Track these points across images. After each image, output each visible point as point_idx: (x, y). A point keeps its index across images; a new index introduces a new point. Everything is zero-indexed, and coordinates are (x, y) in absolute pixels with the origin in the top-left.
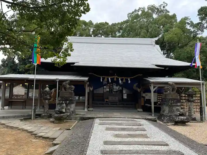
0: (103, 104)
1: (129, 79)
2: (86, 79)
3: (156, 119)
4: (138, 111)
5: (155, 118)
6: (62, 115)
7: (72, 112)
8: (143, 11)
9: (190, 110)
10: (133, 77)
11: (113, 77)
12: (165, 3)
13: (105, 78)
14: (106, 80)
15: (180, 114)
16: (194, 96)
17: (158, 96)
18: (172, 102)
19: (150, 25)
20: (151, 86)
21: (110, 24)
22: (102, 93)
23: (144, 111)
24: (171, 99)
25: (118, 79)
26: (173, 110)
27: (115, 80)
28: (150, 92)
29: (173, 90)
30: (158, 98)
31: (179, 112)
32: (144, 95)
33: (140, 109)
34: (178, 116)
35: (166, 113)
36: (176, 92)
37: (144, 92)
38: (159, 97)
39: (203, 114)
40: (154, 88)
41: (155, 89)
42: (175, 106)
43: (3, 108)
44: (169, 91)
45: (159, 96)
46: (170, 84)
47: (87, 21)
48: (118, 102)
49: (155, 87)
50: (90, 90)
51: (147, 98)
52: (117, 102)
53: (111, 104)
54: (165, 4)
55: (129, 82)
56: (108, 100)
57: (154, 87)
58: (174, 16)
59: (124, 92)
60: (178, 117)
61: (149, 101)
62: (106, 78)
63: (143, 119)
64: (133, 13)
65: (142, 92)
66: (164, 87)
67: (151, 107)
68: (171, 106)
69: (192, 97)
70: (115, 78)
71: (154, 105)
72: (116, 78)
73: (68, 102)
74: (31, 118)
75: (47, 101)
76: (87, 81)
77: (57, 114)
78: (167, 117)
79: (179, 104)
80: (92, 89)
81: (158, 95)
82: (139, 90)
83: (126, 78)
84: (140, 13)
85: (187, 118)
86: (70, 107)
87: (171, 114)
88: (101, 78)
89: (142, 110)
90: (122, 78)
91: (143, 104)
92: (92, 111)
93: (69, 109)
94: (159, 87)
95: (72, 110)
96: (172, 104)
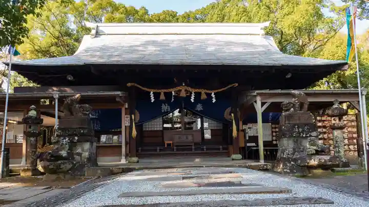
1: (213, 95)
4: (233, 160)
7: (85, 160)
9: (337, 147)
13: (160, 93)
14: (162, 97)
15: (316, 151)
18: (300, 129)
20: (256, 102)
22: (161, 129)
23: (244, 158)
24: (298, 124)
26: (303, 146)
27: (183, 95)
29: (301, 105)
30: (273, 132)
31: (315, 148)
33: (237, 154)
34: (314, 154)
35: (288, 154)
36: (307, 110)
37: (245, 123)
38: (274, 130)
39: (363, 154)
40: (262, 107)
41: (265, 107)
42: (306, 137)
44: (292, 109)
45: (275, 128)
48: (193, 144)
51: (250, 133)
52: (192, 146)
53: (177, 150)
55: (214, 101)
56: (171, 142)
57: (263, 104)
59: (206, 125)
60: (313, 157)
61: (255, 139)
62: (162, 94)
65: (241, 123)
67: (257, 151)
68: (298, 139)
70: (183, 91)
73: (76, 138)
78: (290, 163)
79: (314, 134)
81: (273, 126)
83: (206, 91)
86: (83, 150)
87: (298, 155)
88: (152, 93)
89: (241, 157)
90: (197, 90)
91: (242, 144)
92: (138, 162)
93: (80, 154)
94: (272, 103)
95: (86, 154)
96: (300, 134)
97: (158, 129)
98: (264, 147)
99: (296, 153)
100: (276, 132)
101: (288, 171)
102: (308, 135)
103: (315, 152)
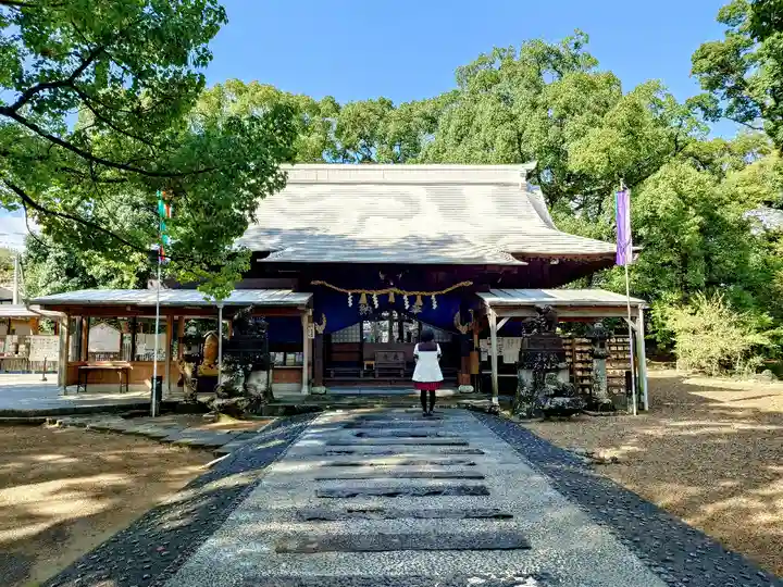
0: (358, 375)
1: (433, 297)
2: (303, 298)
4: (461, 393)
10: (444, 292)
11: (383, 292)
13: (360, 295)
14: (363, 300)
18: (545, 359)
22: (359, 340)
25: (399, 298)
27: (392, 299)
32: (482, 344)
33: (467, 384)
34: (551, 396)
40: (497, 323)
41: (501, 324)
42: (551, 370)
44: (535, 331)
46: (539, 310)
49: (502, 318)
50: (316, 332)
53: (380, 375)
55: (435, 306)
56: (373, 363)
60: (550, 400)
62: (364, 296)
65: (475, 337)
66: (524, 318)
68: (540, 372)
70: (392, 294)
71: (499, 373)
72: (395, 294)
74: (148, 414)
76: (308, 306)
80: (321, 329)
82: (463, 329)
83: (425, 294)
88: (350, 294)
90: (411, 294)
91: (475, 371)
92: (325, 394)
94: (511, 319)
96: (543, 364)
97: (354, 341)
99: (538, 391)
101: (525, 414)
102: (554, 367)
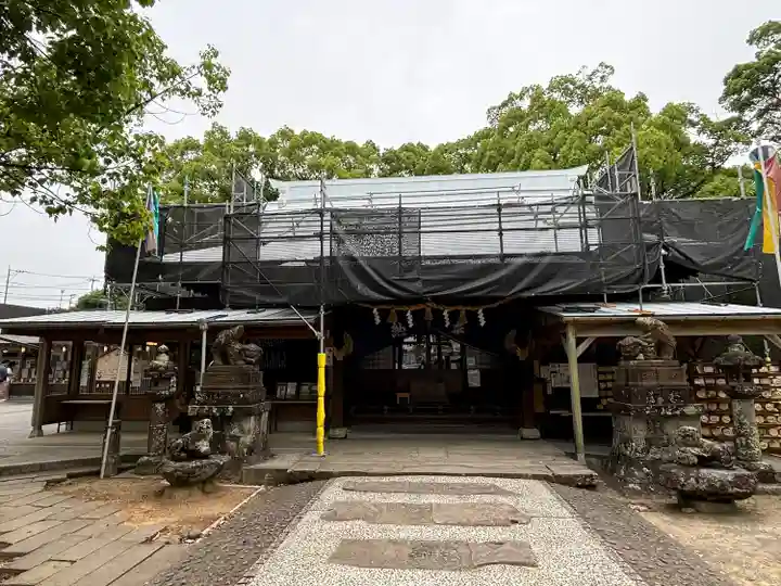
1: (480, 313)
3: (592, 476)
4: (522, 438)
5: (589, 472)
6: (193, 464)
7: (245, 450)
8: (537, 98)
9: (743, 435)
10: (494, 305)
11: (419, 307)
12: (607, 67)
13: (389, 311)
14: (393, 318)
15: (700, 457)
16: (755, 371)
17: (599, 373)
18: (660, 399)
19: (561, 134)
20: (565, 335)
21: (433, 147)
23: (545, 435)
24: (654, 389)
25: (438, 315)
28: (564, 359)
29: (660, 347)
30: (600, 381)
31: (696, 451)
32: (544, 372)
33: (530, 427)
34: (694, 465)
35: (636, 451)
36: (674, 358)
37: (545, 363)
38: (602, 377)
40: (577, 345)
41: (584, 346)
42: (674, 416)
43: (36, 431)
44: (641, 356)
45: (604, 373)
47: (360, 144)
51: (555, 383)
52: (440, 403)
54: (608, 70)
55: (482, 323)
56: (408, 395)
57: (579, 341)
58: (641, 99)
59: (471, 362)
60: (693, 473)
61: (564, 394)
62: (393, 311)
63: (535, 477)
64: (504, 105)
65: (536, 363)
66: (622, 338)
67: (570, 419)
68: (655, 421)
69: (749, 378)
70: (429, 310)
72: (433, 311)
73: (231, 408)
75: (159, 406)
77: (176, 461)
78: (640, 469)
79: (691, 410)
80: (339, 355)
82: (521, 354)
83: (469, 308)
84: (525, 104)
85: (737, 477)
86: (242, 431)
87: (655, 453)
88: (375, 311)
89: (539, 434)
90: (453, 308)
91: (540, 409)
92: (345, 437)
93: (236, 439)
94: (599, 340)
95: (247, 439)
96: (659, 408)
97: (386, 368)
98: (582, 411)
99: (653, 449)
100: (605, 381)
101: (638, 487)
102: (678, 412)
103: (696, 460)
